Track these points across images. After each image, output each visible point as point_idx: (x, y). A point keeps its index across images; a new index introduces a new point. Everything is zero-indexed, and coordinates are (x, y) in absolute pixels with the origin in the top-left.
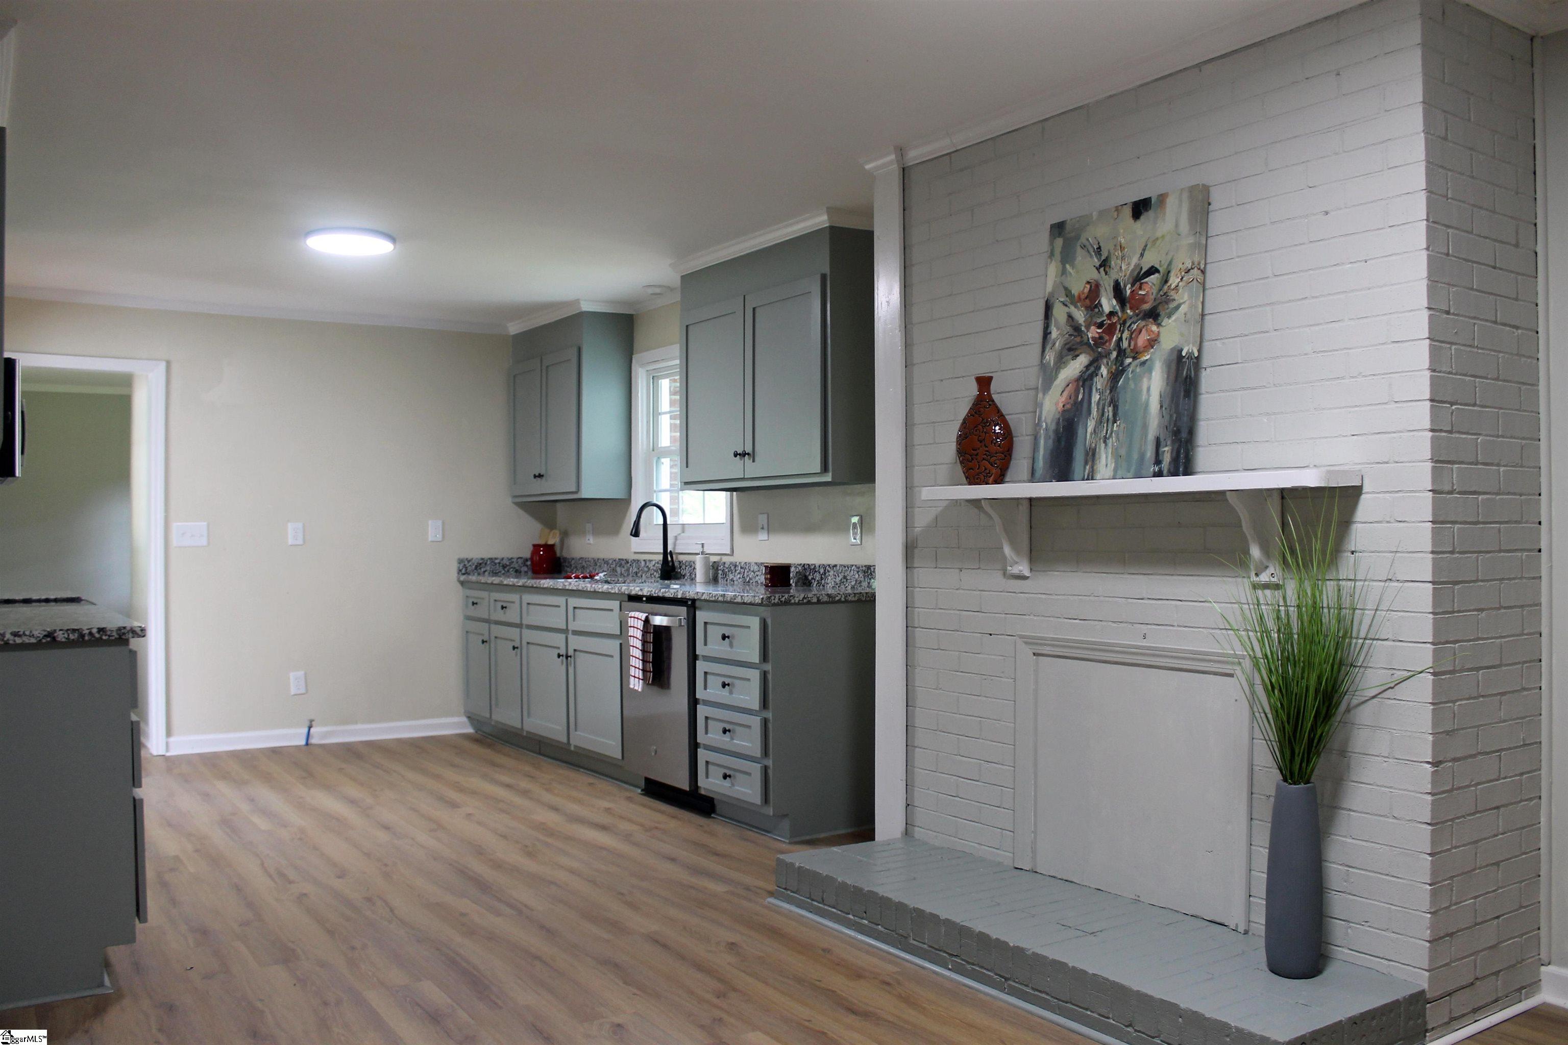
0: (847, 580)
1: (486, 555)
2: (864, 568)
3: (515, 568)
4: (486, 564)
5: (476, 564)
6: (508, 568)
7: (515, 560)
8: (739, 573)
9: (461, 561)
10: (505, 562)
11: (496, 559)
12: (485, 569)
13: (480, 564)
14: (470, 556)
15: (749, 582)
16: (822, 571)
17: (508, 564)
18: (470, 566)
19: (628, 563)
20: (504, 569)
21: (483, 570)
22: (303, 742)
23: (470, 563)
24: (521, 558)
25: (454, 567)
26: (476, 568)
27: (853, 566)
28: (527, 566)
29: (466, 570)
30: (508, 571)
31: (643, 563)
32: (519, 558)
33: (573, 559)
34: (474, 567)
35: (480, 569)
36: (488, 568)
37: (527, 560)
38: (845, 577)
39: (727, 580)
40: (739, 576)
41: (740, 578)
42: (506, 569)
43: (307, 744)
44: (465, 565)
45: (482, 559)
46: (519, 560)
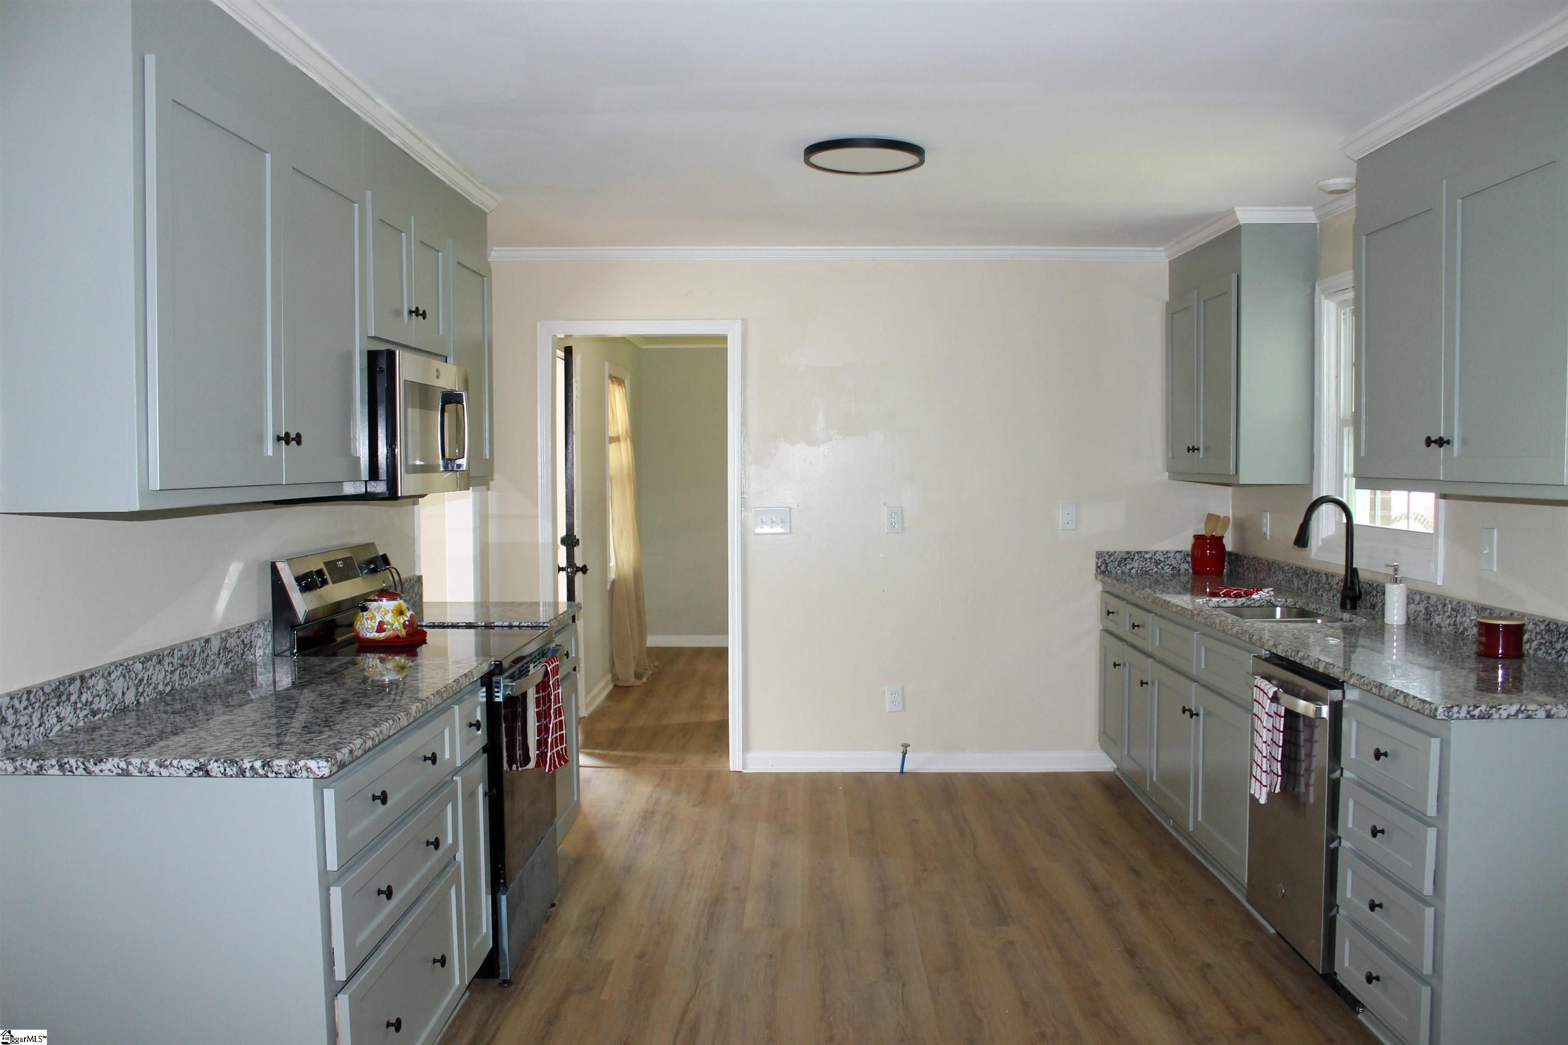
1: (1133, 547)
3: (1171, 565)
4: (1133, 559)
5: (1119, 560)
6: (1162, 565)
7: (1172, 555)
8: (1449, 617)
9: (1099, 555)
10: (1158, 557)
11: (1146, 553)
12: (1131, 566)
13: (1125, 559)
14: (1111, 549)
15: (1462, 633)
17: (1162, 559)
18: (1112, 561)
19: (1306, 574)
20: (1157, 567)
21: (1128, 567)
22: (899, 771)
23: (1112, 558)
24: (1181, 552)
25: (1091, 564)
26: (1119, 565)
28: (1188, 562)
29: (1106, 567)
30: (1163, 568)
31: (1324, 579)
32: (1177, 552)
33: (1246, 557)
34: (1116, 562)
35: (1125, 565)
36: (1136, 565)
37: (1188, 555)
40: (1448, 621)
41: (1449, 624)
42: (1159, 567)
43: (902, 772)
44: (1105, 560)
45: (1128, 553)
46: (1177, 554)
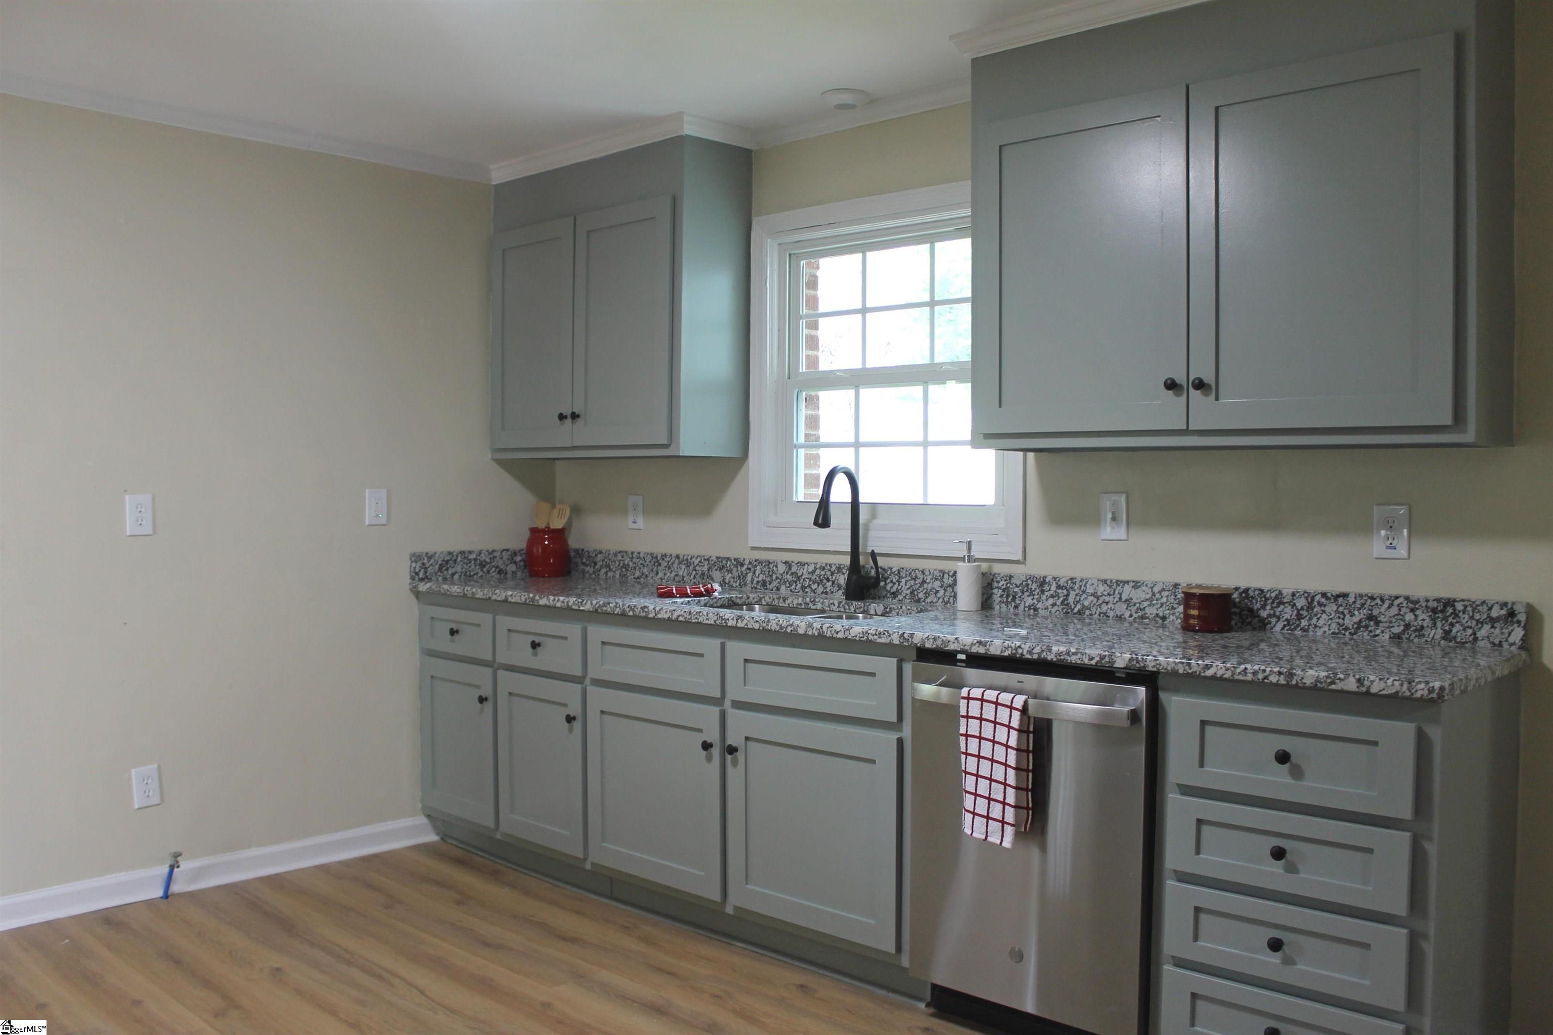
0: (1378, 623)
1: (456, 547)
2: (1435, 604)
3: (497, 567)
4: (455, 561)
5: (440, 562)
6: (487, 567)
7: (497, 554)
8: (1052, 596)
9: (416, 557)
10: (483, 557)
11: (470, 552)
12: (454, 570)
13: (447, 562)
14: (430, 549)
15: (1079, 612)
16: (1301, 603)
17: (488, 560)
18: (431, 565)
20: (482, 570)
21: (450, 571)
22: (160, 893)
23: (432, 561)
24: (507, 550)
25: (404, 569)
26: (440, 570)
27: (1397, 598)
28: (515, 563)
29: (425, 572)
30: (488, 571)
31: (782, 568)
32: (504, 550)
33: (601, 552)
34: (437, 566)
35: (447, 570)
36: (458, 568)
37: (515, 554)
38: (1371, 617)
39: (1016, 607)
40: (1051, 601)
41: (1054, 605)
42: (485, 570)
43: (166, 896)
44: (423, 564)
45: (450, 553)
46: (504, 553)
